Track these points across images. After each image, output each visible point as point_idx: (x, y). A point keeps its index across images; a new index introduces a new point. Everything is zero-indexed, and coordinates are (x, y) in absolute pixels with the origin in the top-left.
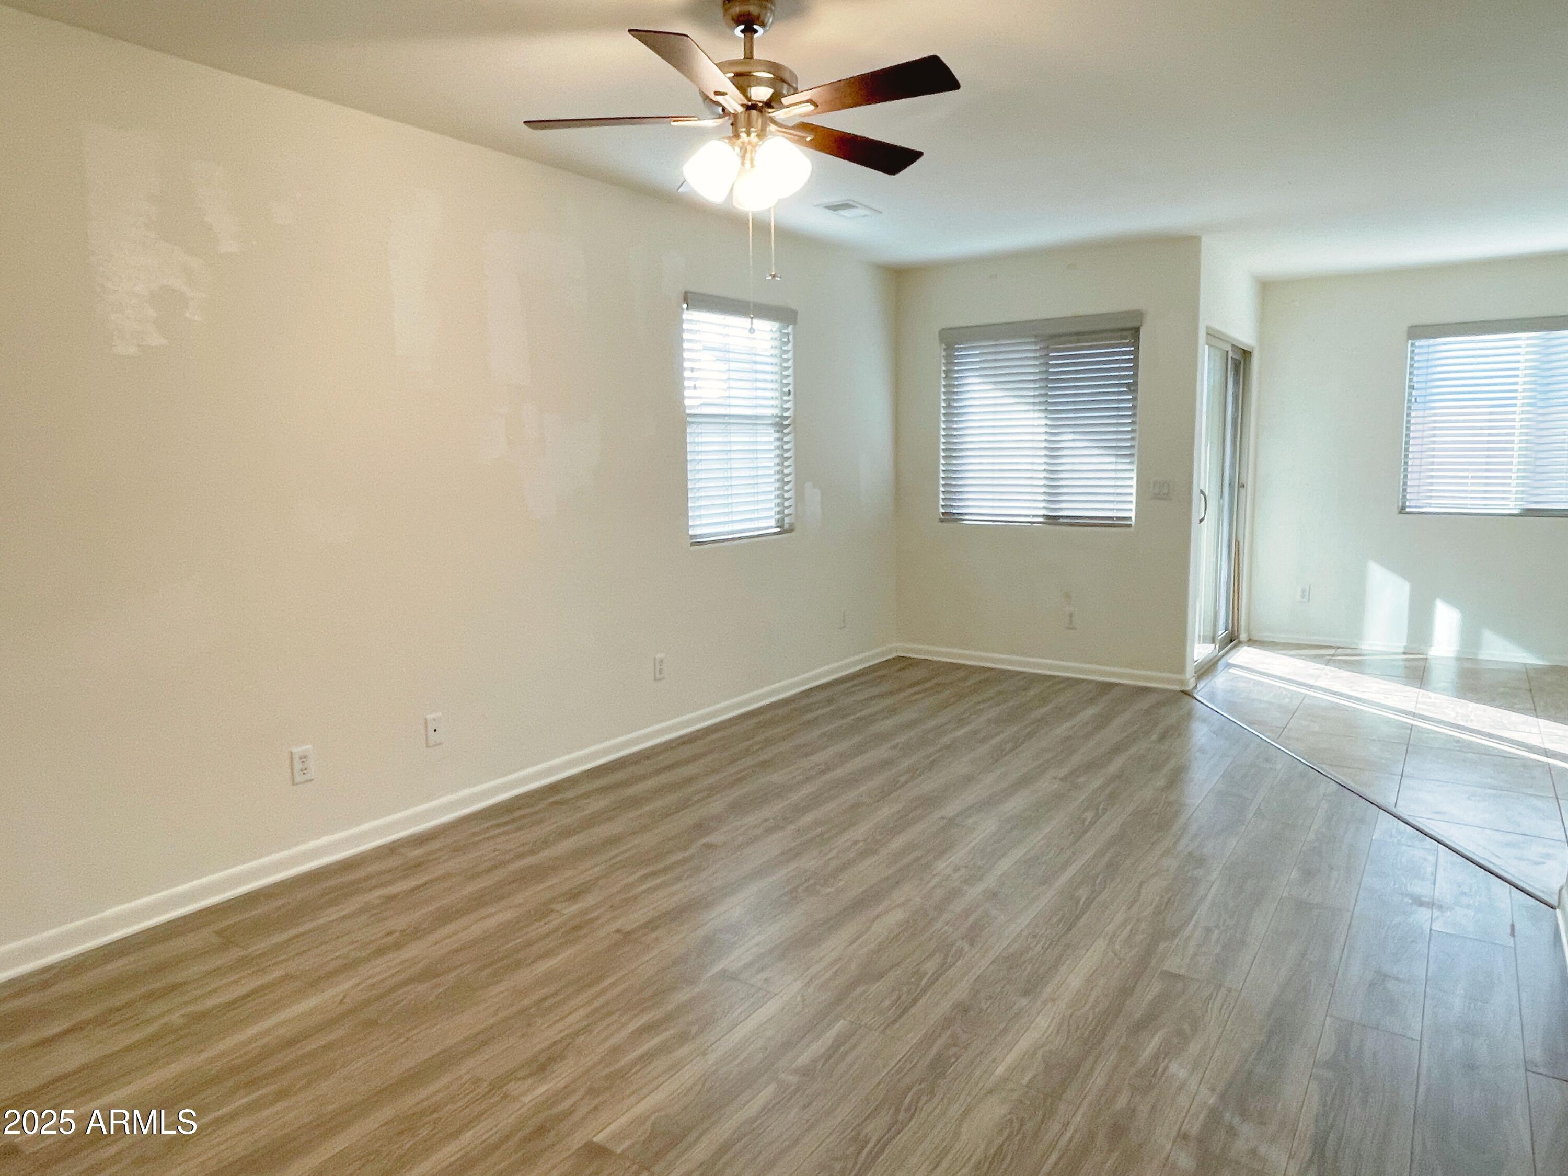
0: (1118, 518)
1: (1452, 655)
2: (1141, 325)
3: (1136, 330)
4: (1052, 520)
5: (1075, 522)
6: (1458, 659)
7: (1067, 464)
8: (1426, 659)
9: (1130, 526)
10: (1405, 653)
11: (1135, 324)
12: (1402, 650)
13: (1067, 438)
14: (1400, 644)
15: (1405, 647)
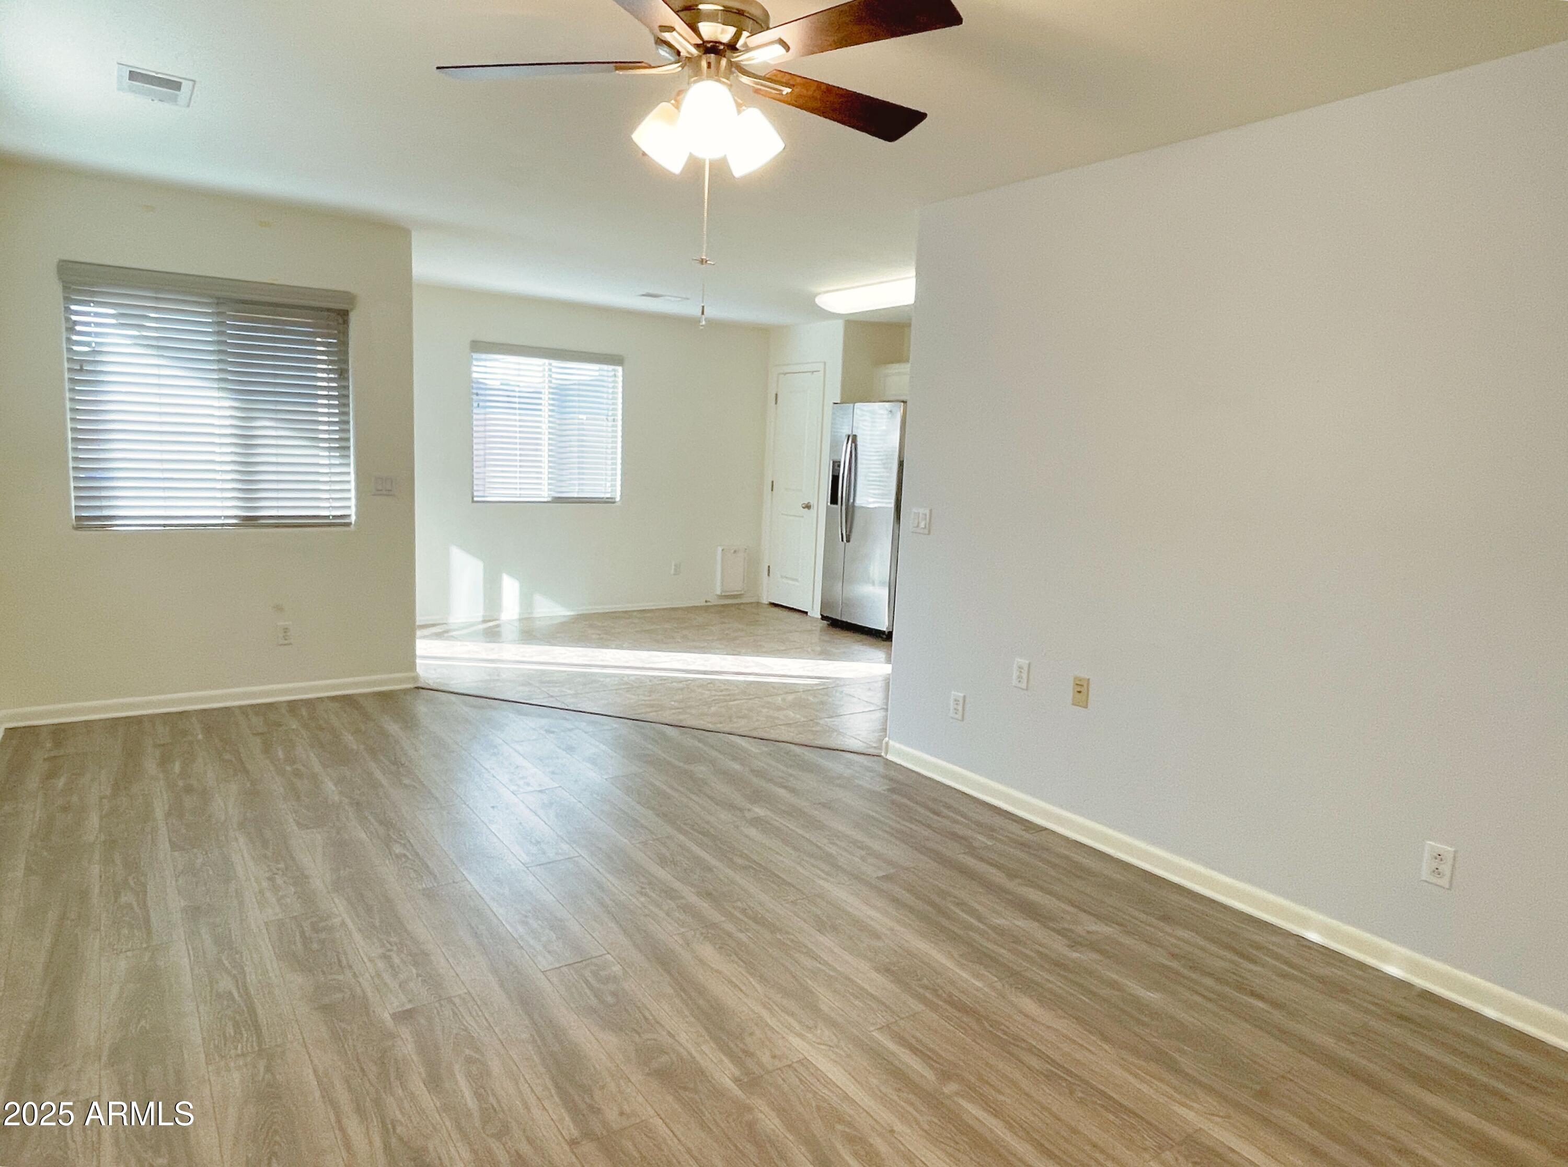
0: (335, 517)
1: (516, 617)
2: (352, 309)
3: (343, 316)
4: (249, 521)
5: (281, 523)
6: (520, 620)
7: (265, 455)
8: (498, 626)
9: (349, 524)
10: (484, 621)
11: (344, 306)
12: (481, 619)
13: (266, 427)
14: (479, 614)
15: (483, 616)
